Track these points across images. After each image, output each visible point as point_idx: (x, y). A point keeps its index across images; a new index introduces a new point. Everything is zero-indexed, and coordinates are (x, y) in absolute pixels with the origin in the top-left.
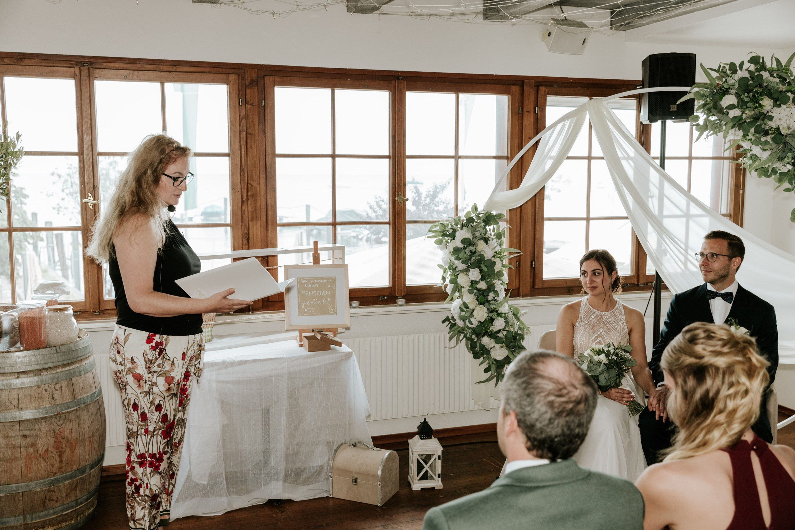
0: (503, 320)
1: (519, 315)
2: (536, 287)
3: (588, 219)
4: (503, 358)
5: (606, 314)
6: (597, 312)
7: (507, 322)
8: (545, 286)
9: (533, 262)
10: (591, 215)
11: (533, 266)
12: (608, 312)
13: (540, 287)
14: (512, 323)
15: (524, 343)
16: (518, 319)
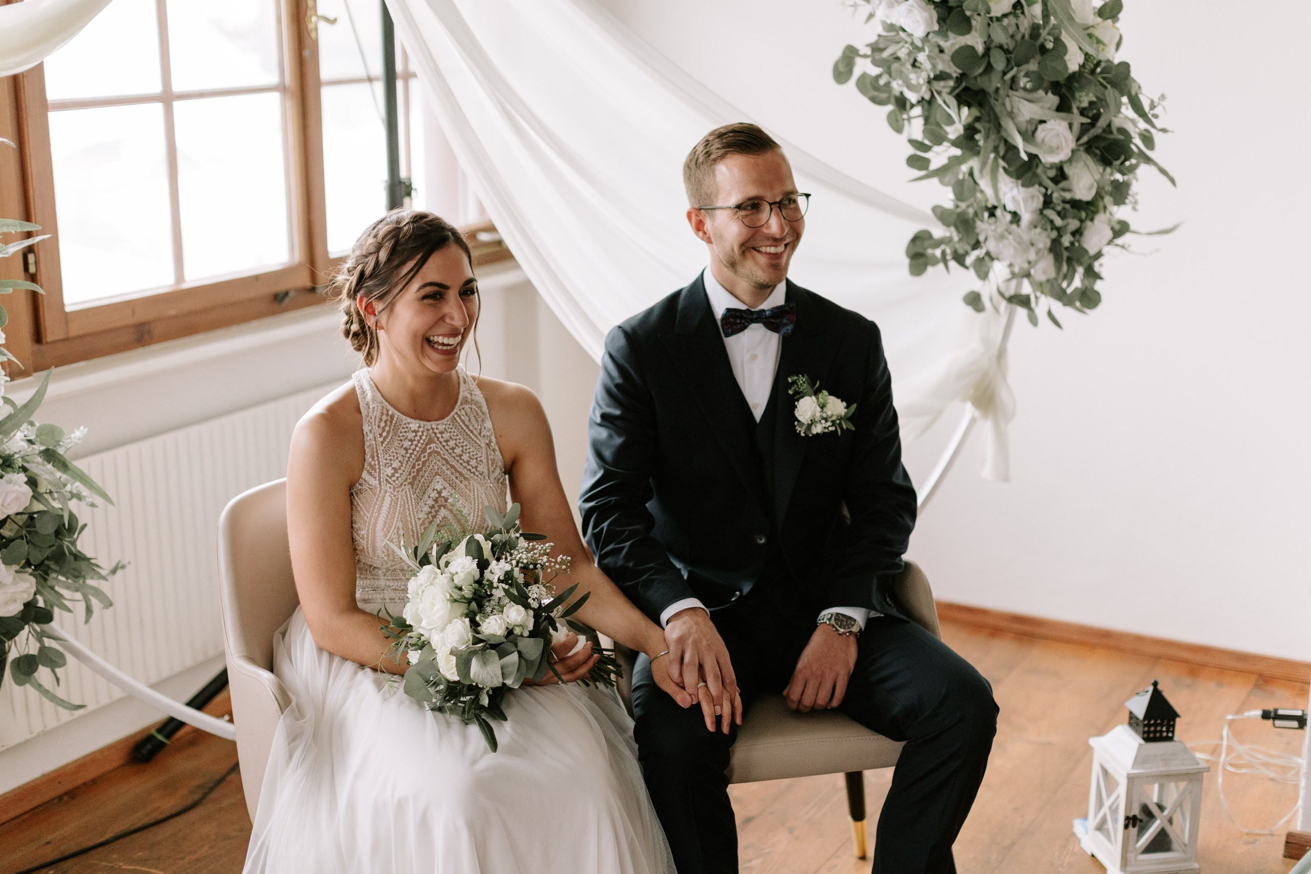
0: (22, 477)
1: (61, 451)
2: (49, 337)
3: (167, 98)
4: (22, 607)
5: (441, 428)
6: (414, 425)
7: (32, 482)
8: (74, 331)
9: (31, 258)
10: (177, 87)
11: (32, 269)
12: (445, 421)
13: (60, 335)
14: (50, 483)
15: (84, 544)
16: (63, 465)
